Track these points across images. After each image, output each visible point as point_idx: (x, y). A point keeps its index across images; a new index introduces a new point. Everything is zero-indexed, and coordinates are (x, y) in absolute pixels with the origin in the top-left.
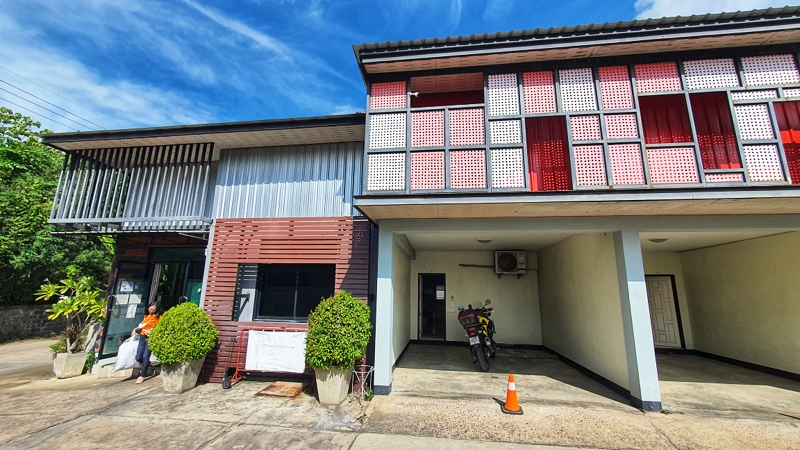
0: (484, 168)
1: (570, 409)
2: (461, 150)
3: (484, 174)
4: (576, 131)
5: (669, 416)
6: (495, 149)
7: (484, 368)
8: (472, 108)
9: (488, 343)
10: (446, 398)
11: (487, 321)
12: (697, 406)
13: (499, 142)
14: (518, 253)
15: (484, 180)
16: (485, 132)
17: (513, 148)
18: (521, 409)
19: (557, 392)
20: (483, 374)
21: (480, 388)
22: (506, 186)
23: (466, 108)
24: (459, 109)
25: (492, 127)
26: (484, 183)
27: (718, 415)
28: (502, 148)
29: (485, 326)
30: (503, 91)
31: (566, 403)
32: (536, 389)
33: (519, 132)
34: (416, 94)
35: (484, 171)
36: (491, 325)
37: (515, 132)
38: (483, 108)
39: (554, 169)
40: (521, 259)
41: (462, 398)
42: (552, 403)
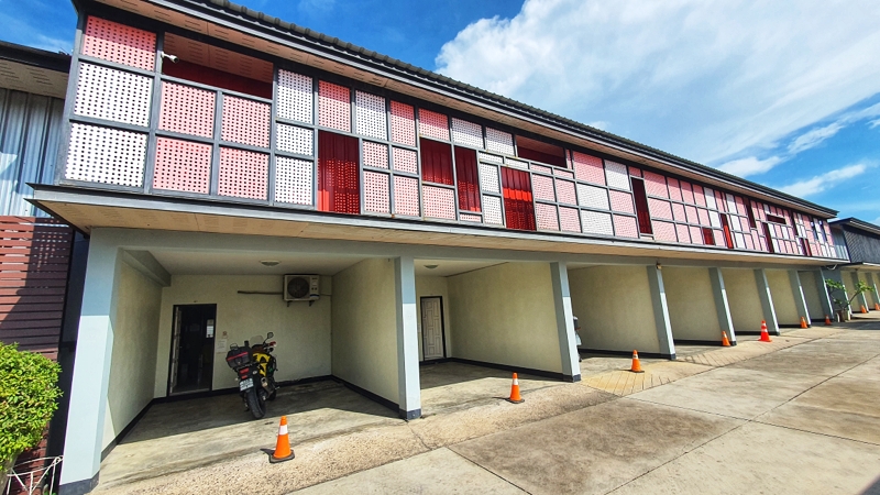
0: (266, 176)
1: (345, 437)
2: (237, 149)
3: (266, 184)
4: (369, 156)
5: (426, 420)
6: (282, 156)
7: (257, 415)
8: (257, 101)
9: (265, 384)
10: (193, 468)
11: (267, 358)
12: (446, 405)
13: (287, 150)
14: (311, 277)
15: (265, 191)
16: (270, 134)
17: (303, 160)
18: (292, 453)
19: (335, 423)
20: (254, 423)
21: (246, 442)
22: (291, 201)
23: (248, 99)
24: (239, 97)
25: (279, 130)
26: (265, 194)
27: (458, 409)
28: (291, 158)
29: (264, 365)
30: (295, 93)
31: (342, 433)
32: (313, 425)
33: (311, 144)
34: (173, 57)
35: (266, 180)
36: (272, 362)
37: (307, 143)
38: (270, 104)
39: (346, 190)
40: (314, 283)
41: (218, 461)
42: (328, 436)
